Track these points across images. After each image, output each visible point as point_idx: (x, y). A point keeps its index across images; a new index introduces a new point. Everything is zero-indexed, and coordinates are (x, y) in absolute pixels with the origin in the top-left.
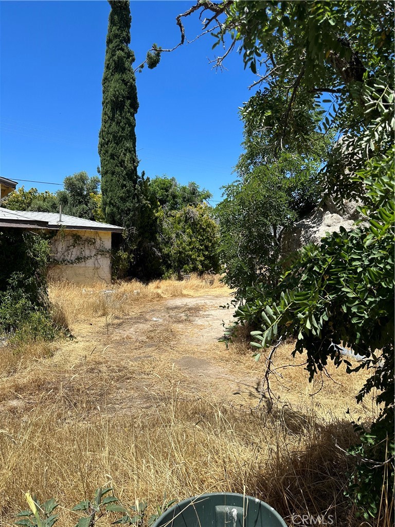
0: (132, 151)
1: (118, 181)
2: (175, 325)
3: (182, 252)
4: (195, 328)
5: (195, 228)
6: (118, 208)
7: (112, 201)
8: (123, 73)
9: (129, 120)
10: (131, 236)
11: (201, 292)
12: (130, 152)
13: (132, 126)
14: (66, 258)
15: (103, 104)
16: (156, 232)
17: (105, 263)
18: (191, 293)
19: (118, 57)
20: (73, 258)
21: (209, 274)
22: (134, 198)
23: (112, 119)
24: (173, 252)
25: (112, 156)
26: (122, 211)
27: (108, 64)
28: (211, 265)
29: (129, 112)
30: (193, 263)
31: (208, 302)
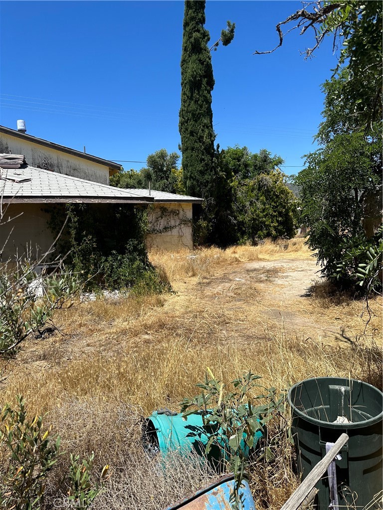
0: (209, 126)
1: (198, 156)
2: (257, 284)
3: (256, 219)
4: (276, 287)
5: (268, 195)
6: (198, 181)
7: (192, 175)
8: (199, 53)
9: (206, 97)
10: (209, 205)
11: (277, 256)
12: (207, 127)
13: (209, 102)
14: (156, 228)
15: (182, 85)
16: (231, 201)
17: (187, 231)
18: (267, 257)
19: (195, 39)
20: (161, 227)
21: (283, 239)
22: (211, 171)
23: (191, 98)
24: (247, 219)
25: (192, 133)
26: (201, 183)
27: (186, 47)
28: (285, 231)
29: (206, 90)
30: (266, 229)
31: (285, 265)
